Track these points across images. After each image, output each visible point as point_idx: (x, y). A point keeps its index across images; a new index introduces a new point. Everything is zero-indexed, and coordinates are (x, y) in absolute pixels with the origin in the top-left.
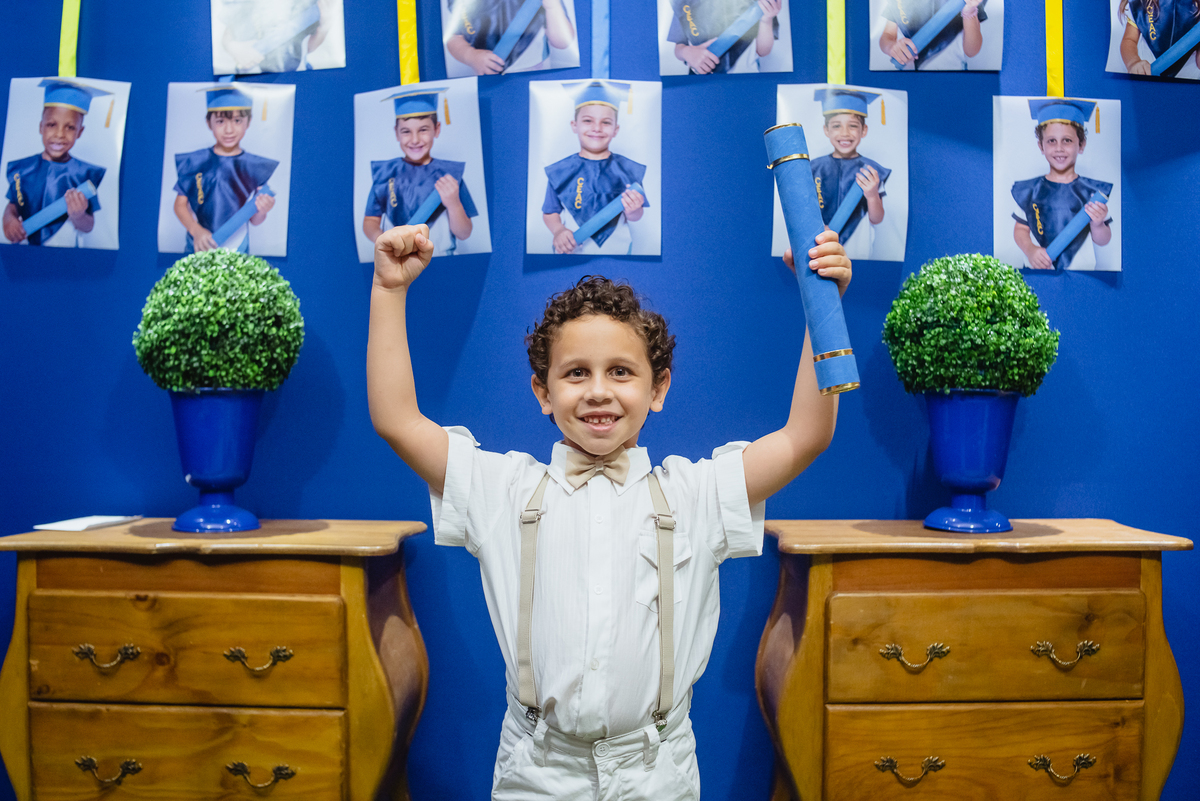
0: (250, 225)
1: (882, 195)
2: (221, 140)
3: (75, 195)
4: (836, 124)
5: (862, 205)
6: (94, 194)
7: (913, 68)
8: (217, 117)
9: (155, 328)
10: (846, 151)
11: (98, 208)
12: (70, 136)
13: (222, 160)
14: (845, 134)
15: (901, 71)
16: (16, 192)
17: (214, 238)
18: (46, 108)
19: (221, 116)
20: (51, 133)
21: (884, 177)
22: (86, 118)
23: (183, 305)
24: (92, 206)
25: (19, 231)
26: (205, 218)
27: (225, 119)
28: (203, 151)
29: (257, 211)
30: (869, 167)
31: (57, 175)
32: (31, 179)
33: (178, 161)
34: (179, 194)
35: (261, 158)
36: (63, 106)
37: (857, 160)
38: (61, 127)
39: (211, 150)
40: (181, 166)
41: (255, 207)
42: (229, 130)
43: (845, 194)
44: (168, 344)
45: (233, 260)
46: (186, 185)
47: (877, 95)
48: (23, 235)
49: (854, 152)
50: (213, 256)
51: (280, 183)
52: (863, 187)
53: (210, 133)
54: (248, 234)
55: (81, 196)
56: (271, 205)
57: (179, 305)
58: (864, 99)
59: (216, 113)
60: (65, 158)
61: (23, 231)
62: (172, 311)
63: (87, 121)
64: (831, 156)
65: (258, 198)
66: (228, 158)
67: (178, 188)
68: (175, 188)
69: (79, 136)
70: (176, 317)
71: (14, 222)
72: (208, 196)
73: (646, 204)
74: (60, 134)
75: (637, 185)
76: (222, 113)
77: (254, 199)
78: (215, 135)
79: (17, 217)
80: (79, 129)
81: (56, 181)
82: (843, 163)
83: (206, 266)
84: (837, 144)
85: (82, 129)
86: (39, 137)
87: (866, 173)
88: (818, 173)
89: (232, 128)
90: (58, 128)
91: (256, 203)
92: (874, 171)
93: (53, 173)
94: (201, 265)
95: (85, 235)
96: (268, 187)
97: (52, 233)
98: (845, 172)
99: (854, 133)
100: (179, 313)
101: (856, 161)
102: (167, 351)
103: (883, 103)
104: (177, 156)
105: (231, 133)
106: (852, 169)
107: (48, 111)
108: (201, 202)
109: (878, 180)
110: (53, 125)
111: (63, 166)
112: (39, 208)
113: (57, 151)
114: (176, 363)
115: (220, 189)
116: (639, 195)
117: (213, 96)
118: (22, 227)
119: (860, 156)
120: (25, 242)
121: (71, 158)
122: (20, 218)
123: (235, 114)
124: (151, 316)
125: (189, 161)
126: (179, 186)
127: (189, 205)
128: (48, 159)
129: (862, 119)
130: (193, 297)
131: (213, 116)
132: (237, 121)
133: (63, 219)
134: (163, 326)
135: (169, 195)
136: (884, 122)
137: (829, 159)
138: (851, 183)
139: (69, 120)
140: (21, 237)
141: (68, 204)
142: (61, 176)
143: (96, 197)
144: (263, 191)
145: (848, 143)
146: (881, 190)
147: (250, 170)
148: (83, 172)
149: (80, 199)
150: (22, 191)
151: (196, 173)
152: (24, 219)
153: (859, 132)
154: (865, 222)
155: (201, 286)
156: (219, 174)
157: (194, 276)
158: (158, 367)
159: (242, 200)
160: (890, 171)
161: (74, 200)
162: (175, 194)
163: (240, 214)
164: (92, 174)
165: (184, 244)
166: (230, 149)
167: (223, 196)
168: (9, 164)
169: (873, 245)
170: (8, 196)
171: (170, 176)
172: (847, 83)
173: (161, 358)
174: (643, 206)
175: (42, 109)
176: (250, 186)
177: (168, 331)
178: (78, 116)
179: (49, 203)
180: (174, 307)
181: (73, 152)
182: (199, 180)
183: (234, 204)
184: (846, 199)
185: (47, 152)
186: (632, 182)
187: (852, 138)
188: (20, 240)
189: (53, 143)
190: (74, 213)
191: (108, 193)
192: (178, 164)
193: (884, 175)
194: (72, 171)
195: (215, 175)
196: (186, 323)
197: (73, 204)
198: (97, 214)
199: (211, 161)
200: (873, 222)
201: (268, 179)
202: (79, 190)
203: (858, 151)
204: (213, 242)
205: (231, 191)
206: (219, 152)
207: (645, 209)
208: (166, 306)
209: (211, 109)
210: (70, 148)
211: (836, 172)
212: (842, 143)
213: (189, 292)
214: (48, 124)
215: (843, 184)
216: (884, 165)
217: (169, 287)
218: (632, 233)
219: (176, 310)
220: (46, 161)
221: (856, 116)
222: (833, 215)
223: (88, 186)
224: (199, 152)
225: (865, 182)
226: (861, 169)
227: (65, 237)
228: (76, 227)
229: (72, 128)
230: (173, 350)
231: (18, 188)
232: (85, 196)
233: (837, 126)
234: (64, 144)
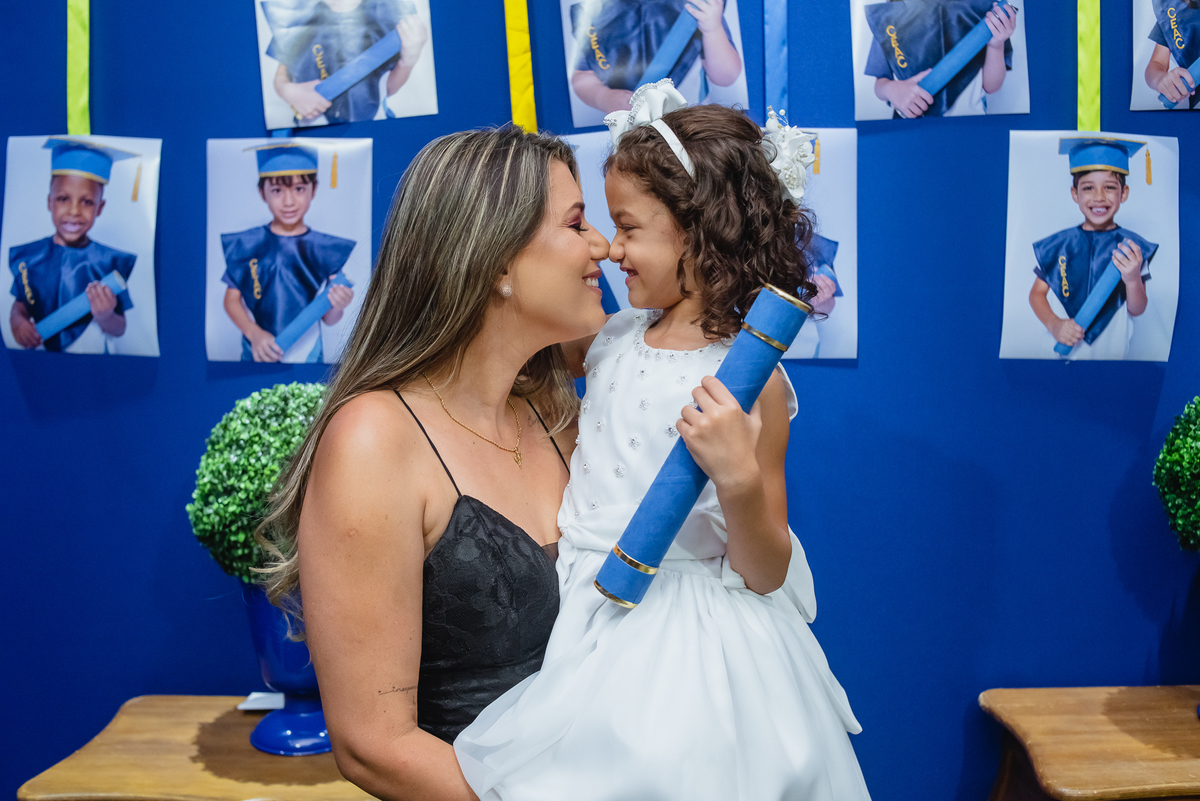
0: (322, 324)
1: (1146, 278)
2: (279, 215)
3: (99, 290)
4: (1088, 185)
5: (1119, 293)
6: (124, 288)
7: (1187, 107)
8: (272, 184)
9: (216, 506)
10: (1099, 220)
11: (130, 306)
12: (87, 214)
13: (282, 241)
14: (1099, 198)
15: (1171, 111)
16: (23, 287)
17: (277, 342)
18: (54, 177)
19: (277, 183)
20: (62, 209)
21: (1149, 255)
22: (107, 189)
23: (251, 479)
24: (122, 303)
25: (32, 334)
26: (265, 318)
27: (283, 188)
28: (257, 229)
29: (332, 307)
30: (1129, 241)
31: (74, 265)
32: (41, 269)
33: (227, 241)
34: (229, 287)
35: (332, 237)
36: (77, 174)
37: (1115, 233)
38: (75, 202)
39: (267, 228)
40: (230, 249)
41: (329, 302)
42: (289, 201)
43: (1097, 278)
44: (234, 528)
45: (311, 405)
46: (238, 274)
47: (1139, 145)
48: (38, 340)
49: (1110, 221)
50: (285, 400)
51: (358, 270)
52: (1121, 268)
53: (264, 206)
54: (320, 337)
55: (107, 291)
56: (348, 298)
57: (245, 477)
58: (1125, 150)
59: (270, 179)
60: (82, 242)
61: (36, 335)
62: (236, 485)
63: (108, 193)
64: (1080, 227)
65: (331, 290)
66: (290, 238)
67: (229, 280)
68: (223, 280)
69: (99, 213)
70: (242, 495)
71: (25, 325)
72: (267, 287)
73: (838, 293)
74: (74, 211)
75: (826, 267)
76: (278, 178)
77: (326, 292)
78: (271, 209)
79: (28, 318)
80: (98, 204)
81: (73, 272)
82: (1096, 237)
83: (277, 416)
84: (1088, 212)
85: (103, 204)
86: (48, 215)
87: (1125, 250)
88: (1063, 250)
89: (293, 198)
90: (71, 203)
91: (329, 296)
92: (1136, 248)
93: (68, 262)
94: (270, 417)
95: (116, 340)
96: (344, 275)
97: (74, 338)
98: (1098, 249)
99: (1111, 196)
100: (246, 490)
101: (1113, 234)
102: (233, 538)
103: (1148, 155)
104: (223, 236)
105: (293, 205)
106: (1107, 245)
107: (57, 180)
108: (259, 297)
109: (1140, 259)
110: (65, 199)
111: (81, 253)
112: (55, 307)
113: (72, 233)
114: (246, 551)
115: (282, 279)
116: (829, 282)
117: (264, 157)
118: (35, 330)
119: (1118, 227)
120: (41, 348)
121: (90, 242)
122: (32, 320)
123: (296, 180)
124: (208, 486)
125: (239, 243)
126: (229, 277)
127: (243, 300)
128: (61, 243)
129: (1122, 177)
130: (264, 466)
131: (267, 184)
132: (299, 189)
133: (85, 320)
134: (227, 505)
135: (216, 288)
136: (1149, 181)
137: (1077, 232)
138: (1107, 262)
139: (84, 192)
140: (35, 342)
141: (92, 301)
142: (79, 266)
143: (126, 292)
144: (337, 281)
145: (1103, 210)
146: (1145, 272)
147: (319, 254)
148: (107, 259)
149: (105, 294)
150: (31, 285)
151: (249, 259)
152: (37, 320)
153: (1117, 195)
154: (1122, 313)
155: (273, 451)
156: (279, 260)
157: (261, 432)
158: (223, 554)
159: (310, 294)
160: (1157, 246)
161: (98, 296)
162: (224, 286)
163: (308, 312)
164: (119, 263)
165: (240, 350)
166: (293, 227)
167: (287, 289)
168: (12, 249)
169: (1130, 342)
170: (12, 292)
171: (216, 264)
172: (1102, 130)
173: (226, 544)
174: (834, 295)
175: (49, 178)
176: (321, 274)
177: (233, 513)
178: (96, 187)
179: (66, 301)
180: (239, 481)
181: (92, 234)
182: (254, 269)
183: (300, 299)
184: (1098, 284)
185: (59, 234)
186: (820, 264)
187: (1108, 203)
188: (35, 346)
189: (66, 223)
190: (100, 313)
191: (142, 285)
192: (225, 246)
193: (1148, 251)
194: (94, 259)
195: (274, 261)
196: (256, 504)
197: (97, 301)
198: (128, 314)
199: (268, 243)
200: (1132, 314)
201: (343, 265)
202: (104, 283)
203: (1115, 220)
204: (276, 347)
205: (295, 281)
206: (277, 230)
207: (836, 299)
208: (229, 478)
209: (264, 174)
210: (89, 228)
211: (1086, 248)
212: (1094, 210)
213: (258, 459)
214: (58, 198)
215: (1095, 265)
216: (1149, 238)
217: (231, 447)
218: (819, 330)
219: (242, 486)
220: (58, 246)
221: (1114, 173)
222: (1081, 305)
223: (114, 279)
224: (251, 232)
225: (1124, 261)
226: (1119, 245)
227: (91, 341)
228: (104, 330)
229: (89, 203)
230: (241, 537)
231: (25, 281)
232: (112, 291)
233: (1090, 188)
234: (80, 224)
